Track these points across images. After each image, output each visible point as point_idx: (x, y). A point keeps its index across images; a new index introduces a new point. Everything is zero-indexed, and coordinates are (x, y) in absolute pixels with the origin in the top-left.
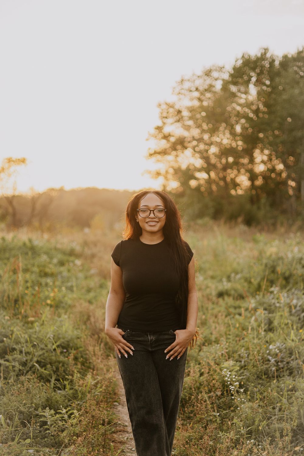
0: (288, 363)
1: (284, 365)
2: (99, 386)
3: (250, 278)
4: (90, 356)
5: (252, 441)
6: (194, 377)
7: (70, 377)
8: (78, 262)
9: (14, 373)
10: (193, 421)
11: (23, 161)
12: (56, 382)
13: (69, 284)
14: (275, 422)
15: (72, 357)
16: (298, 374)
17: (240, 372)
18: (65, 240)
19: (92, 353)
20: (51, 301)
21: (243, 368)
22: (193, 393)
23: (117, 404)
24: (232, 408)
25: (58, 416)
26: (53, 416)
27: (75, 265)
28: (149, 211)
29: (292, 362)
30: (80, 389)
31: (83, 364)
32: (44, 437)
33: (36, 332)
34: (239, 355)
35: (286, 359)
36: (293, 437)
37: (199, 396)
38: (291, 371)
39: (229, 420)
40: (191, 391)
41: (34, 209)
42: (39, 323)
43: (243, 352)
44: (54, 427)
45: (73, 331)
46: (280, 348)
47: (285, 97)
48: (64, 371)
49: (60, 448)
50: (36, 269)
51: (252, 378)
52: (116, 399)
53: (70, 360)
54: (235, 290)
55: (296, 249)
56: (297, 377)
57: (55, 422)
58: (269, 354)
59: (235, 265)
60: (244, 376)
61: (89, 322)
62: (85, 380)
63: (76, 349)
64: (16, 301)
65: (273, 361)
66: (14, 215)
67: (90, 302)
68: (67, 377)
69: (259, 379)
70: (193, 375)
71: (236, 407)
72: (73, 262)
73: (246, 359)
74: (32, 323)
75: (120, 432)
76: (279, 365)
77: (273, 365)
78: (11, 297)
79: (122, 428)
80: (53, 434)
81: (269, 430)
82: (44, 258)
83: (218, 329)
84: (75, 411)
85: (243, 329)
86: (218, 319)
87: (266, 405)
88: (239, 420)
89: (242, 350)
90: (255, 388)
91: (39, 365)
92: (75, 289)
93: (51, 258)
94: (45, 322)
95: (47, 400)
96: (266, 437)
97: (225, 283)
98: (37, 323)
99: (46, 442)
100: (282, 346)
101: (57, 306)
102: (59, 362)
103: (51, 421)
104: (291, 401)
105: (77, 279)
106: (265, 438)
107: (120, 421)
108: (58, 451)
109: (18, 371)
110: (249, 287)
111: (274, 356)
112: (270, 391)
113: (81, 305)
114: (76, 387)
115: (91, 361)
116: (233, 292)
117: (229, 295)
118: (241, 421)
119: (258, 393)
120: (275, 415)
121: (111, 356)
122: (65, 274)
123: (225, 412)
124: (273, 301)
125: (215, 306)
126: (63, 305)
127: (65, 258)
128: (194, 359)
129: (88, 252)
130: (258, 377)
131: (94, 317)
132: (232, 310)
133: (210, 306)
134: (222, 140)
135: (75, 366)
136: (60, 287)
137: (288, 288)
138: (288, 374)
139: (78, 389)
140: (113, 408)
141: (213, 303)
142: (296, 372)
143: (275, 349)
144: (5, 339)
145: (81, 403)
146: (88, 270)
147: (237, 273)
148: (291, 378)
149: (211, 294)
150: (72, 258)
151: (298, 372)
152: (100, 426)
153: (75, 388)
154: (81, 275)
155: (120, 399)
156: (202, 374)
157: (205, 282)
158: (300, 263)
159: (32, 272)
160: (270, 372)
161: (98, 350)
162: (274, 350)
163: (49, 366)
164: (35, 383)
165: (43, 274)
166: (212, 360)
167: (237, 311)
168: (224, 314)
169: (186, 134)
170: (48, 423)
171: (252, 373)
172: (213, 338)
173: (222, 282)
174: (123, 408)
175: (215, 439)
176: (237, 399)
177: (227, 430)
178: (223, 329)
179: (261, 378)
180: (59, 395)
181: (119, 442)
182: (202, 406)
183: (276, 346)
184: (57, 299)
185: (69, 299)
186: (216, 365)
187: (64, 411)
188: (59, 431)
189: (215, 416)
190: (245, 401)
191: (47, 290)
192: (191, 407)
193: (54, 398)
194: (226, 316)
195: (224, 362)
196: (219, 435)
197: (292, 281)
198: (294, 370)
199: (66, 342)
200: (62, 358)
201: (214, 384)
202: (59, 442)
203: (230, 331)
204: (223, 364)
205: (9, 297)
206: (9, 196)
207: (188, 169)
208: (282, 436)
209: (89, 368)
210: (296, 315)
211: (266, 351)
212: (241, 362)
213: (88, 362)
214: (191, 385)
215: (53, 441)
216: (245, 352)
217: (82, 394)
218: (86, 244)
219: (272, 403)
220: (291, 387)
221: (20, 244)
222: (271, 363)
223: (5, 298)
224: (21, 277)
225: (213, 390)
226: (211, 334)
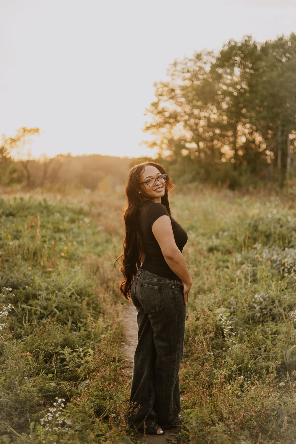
0: (271, 310)
1: (268, 312)
2: (109, 328)
3: (236, 236)
4: (101, 302)
5: (242, 377)
6: (191, 321)
7: (85, 320)
8: (87, 220)
9: (36, 317)
10: (190, 359)
11: (37, 130)
12: (73, 324)
13: (80, 239)
14: (261, 361)
15: (85, 303)
16: (280, 319)
17: (230, 318)
18: (75, 201)
19: (103, 300)
20: (65, 254)
21: (233, 314)
22: (190, 335)
23: (124, 344)
24: (224, 349)
25: (74, 354)
26: (71, 354)
27: (84, 222)
28: (155, 180)
29: (274, 309)
30: (93, 331)
31: (94, 309)
32: (63, 372)
33: (53, 281)
34: (229, 303)
35: (269, 306)
36: (277, 373)
37: (196, 337)
38: (273, 317)
39: (222, 358)
40: (189, 333)
41: (45, 172)
42: (55, 273)
43: (232, 300)
44: (72, 363)
45: (85, 281)
46: (264, 297)
47: (265, 79)
48: (79, 316)
49: (77, 381)
50: (50, 226)
51: (240, 322)
52: (123, 340)
53: (84, 305)
54: (223, 246)
55: (275, 211)
56: (279, 322)
57: (72, 359)
58: (254, 302)
59: (223, 224)
60: (233, 321)
61: (98, 273)
62: (98, 323)
63: (89, 296)
64: (35, 254)
65: (258, 308)
66: (29, 177)
67: (99, 256)
68: (82, 320)
69: (246, 323)
70: (191, 320)
71: (227, 347)
72: (82, 219)
73: (235, 306)
74: (50, 272)
75: (127, 368)
76: (264, 312)
77: (258, 312)
78: (30, 250)
79: (129, 365)
80: (71, 369)
81: (256, 368)
82: (57, 216)
83: (209, 280)
84: (90, 350)
85: (232, 281)
86: (210, 271)
87: (253, 346)
88: (231, 359)
89: (232, 299)
90: (243, 332)
91: (57, 310)
92: (84, 243)
93: (63, 216)
94: (61, 273)
95: (65, 340)
96: (254, 374)
97: (214, 240)
98: (54, 273)
99: (64, 376)
100: (266, 295)
101: (70, 258)
102: (75, 307)
103: (70, 358)
104: (274, 343)
105: (86, 234)
106: (252, 374)
107: (127, 358)
108: (75, 384)
109: (39, 315)
110: (235, 244)
111: (259, 304)
112: (256, 334)
113: (91, 257)
114: (90, 329)
115: (101, 306)
116: (221, 248)
117: (218, 250)
118: (232, 360)
119: (246, 336)
120: (261, 355)
121: (118, 303)
122: (76, 230)
123: (217, 352)
124: (256, 256)
125: (206, 260)
126: (76, 257)
127: (75, 216)
128: (190, 306)
129: (95, 211)
130: (245, 322)
131: (103, 269)
132: (221, 263)
133: (202, 259)
134: (210, 115)
135: (88, 311)
136: (72, 242)
137: (269, 246)
138: (271, 320)
139: (91, 331)
140: (121, 347)
141: (205, 257)
142: (278, 318)
143: (260, 298)
144: (27, 287)
145: (94, 343)
146: (96, 227)
147: (224, 231)
148: (274, 323)
149: (202, 249)
150: (81, 217)
151: (280, 318)
152: (112, 363)
153: (88, 330)
154: (89, 231)
155: (126, 339)
156: (198, 319)
157: (197, 239)
158: (279, 223)
159: (48, 228)
160: (255, 317)
161: (107, 297)
162: (258, 299)
163: (65, 310)
164: (54, 325)
165: (56, 230)
166: (206, 307)
167: (225, 264)
168: (215, 267)
169: (179, 109)
170: (67, 360)
171: (241, 318)
172: (206, 287)
173: (212, 239)
174: (129, 347)
175: (210, 375)
176: (229, 341)
177: (220, 368)
178: (214, 280)
179: (247, 323)
180: (74, 336)
181: (127, 377)
182: (198, 346)
183: (261, 295)
184: (70, 252)
185: (81, 251)
186: (210, 311)
187: (81, 350)
188: (76, 367)
189: (210, 355)
190: (236, 342)
191: (61, 244)
192: (189, 348)
193: (71, 338)
194: (216, 269)
195: (217, 309)
196: (213, 372)
197: (272, 239)
198: (276, 316)
199: (79, 290)
200: (76, 304)
201: (209, 328)
202: (76, 376)
203: (220, 281)
204: (216, 311)
205: (28, 250)
206: (24, 161)
207: (180, 140)
208: (268, 373)
209: (100, 312)
210: (276, 268)
211: (252, 300)
212: (230, 308)
213: (99, 307)
214: (189, 329)
215: (71, 375)
216: (234, 300)
217: (95, 335)
218: (92, 204)
219: (258, 344)
220: (274, 330)
221: (36, 203)
222: (256, 309)
223: (25, 251)
224: (38, 232)
225: (208, 333)
226: (204, 284)
